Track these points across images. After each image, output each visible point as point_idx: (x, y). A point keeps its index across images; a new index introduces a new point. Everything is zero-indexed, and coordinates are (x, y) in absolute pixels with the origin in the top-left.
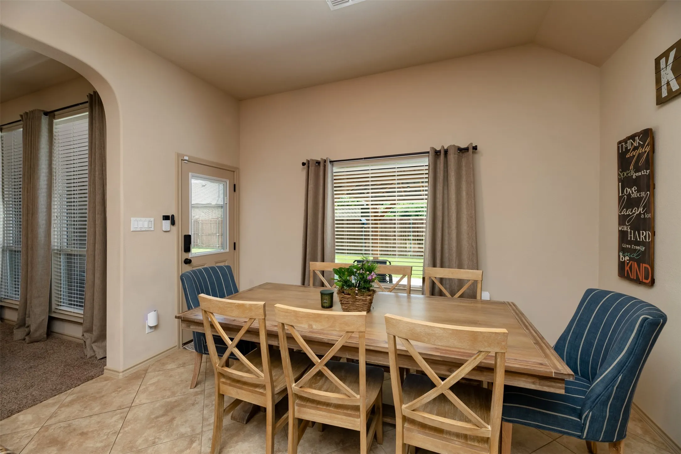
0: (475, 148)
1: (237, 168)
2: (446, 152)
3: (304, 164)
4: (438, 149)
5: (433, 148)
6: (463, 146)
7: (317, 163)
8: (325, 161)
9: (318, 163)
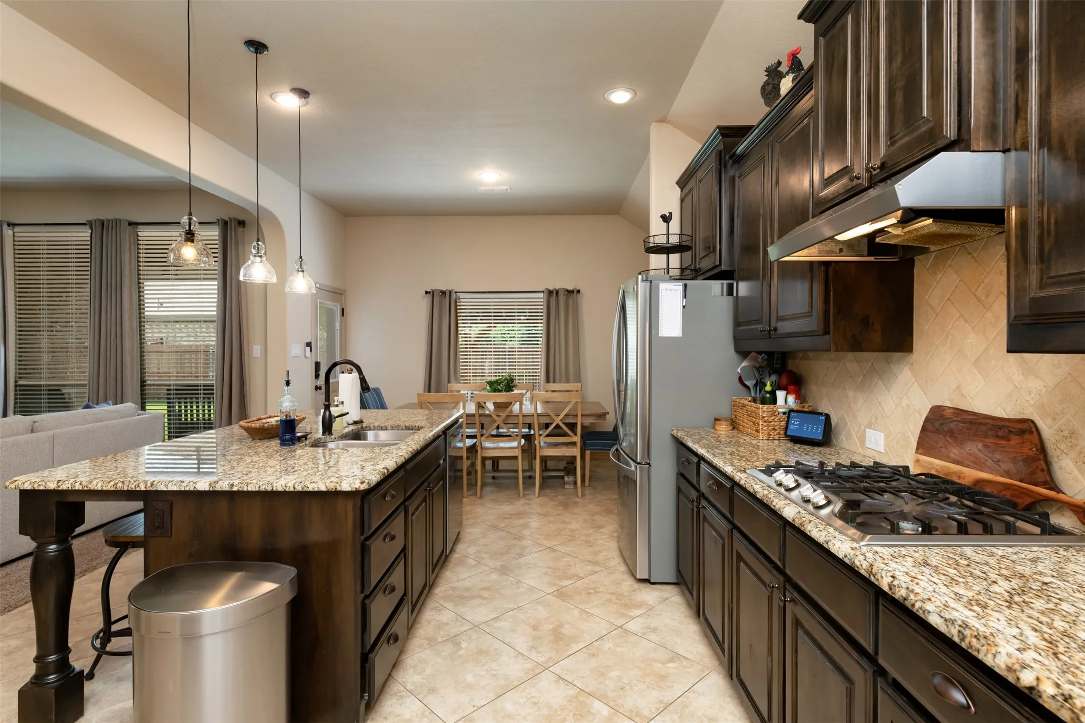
0: (579, 291)
1: (345, 291)
2: (557, 292)
3: (427, 293)
4: (551, 289)
5: (547, 289)
6: (570, 288)
7: (441, 292)
8: (450, 292)
9: (443, 293)
